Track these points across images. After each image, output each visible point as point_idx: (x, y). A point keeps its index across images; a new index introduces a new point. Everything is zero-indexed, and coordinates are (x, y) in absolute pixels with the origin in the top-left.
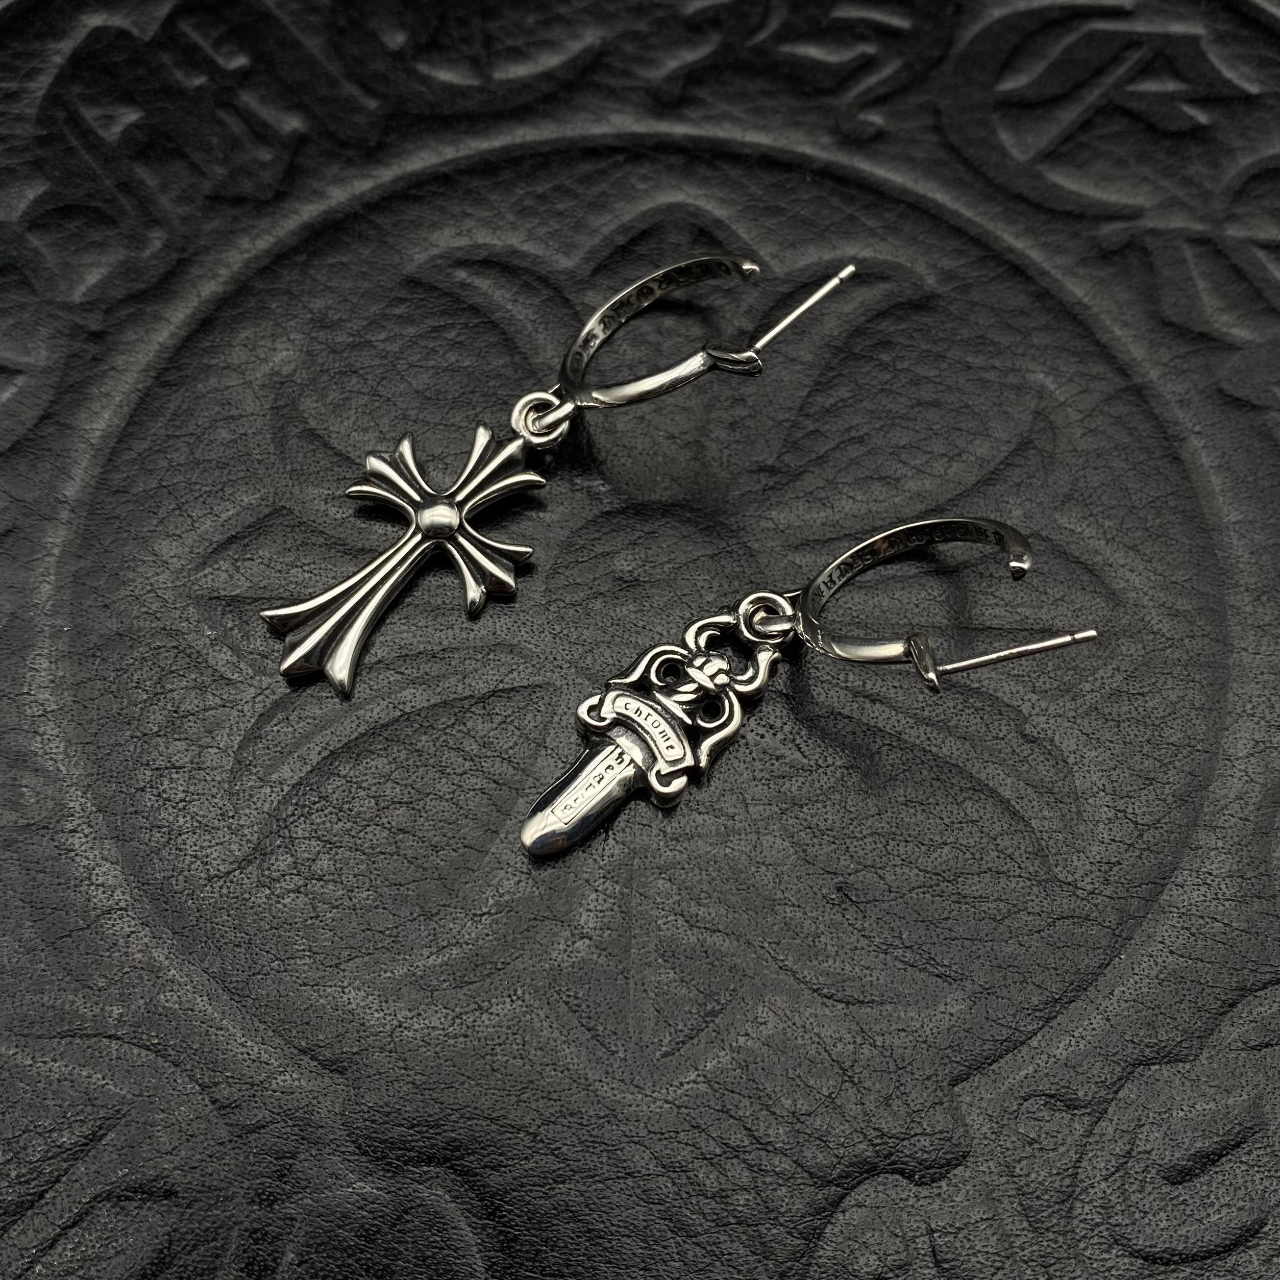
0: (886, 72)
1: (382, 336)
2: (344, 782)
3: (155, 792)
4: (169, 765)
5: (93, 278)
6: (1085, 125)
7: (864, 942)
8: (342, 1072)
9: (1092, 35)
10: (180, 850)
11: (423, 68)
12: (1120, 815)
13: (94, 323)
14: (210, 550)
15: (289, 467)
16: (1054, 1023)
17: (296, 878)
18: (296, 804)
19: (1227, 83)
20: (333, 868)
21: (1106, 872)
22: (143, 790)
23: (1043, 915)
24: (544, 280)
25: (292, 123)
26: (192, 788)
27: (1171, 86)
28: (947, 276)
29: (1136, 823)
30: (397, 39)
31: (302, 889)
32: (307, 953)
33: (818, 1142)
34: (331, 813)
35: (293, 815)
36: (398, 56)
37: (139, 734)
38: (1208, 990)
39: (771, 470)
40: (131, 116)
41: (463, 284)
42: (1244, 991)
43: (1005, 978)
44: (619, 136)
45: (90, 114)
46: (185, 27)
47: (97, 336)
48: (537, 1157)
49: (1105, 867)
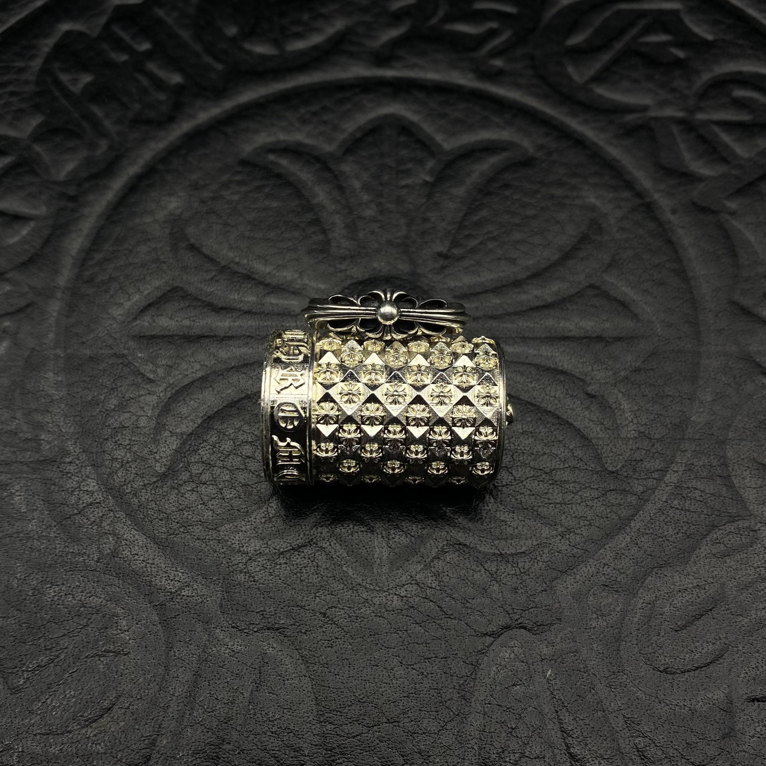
0: (504, 37)
1: (229, 193)
2: (216, 432)
3: (114, 440)
4: (121, 426)
5: (70, 166)
6: (615, 61)
9: (619, 12)
10: (128, 471)
11: (247, 46)
12: (641, 435)
13: (72, 191)
14: (139, 311)
15: (180, 265)
16: (606, 547)
17: (191, 483)
18: (191, 445)
19: (696, 35)
20: (211, 479)
21: (634, 465)
22: (107, 439)
23: (600, 489)
24: (317, 159)
25: (176, 79)
26: (133, 438)
27: (663, 38)
28: (541, 147)
29: (650, 438)
30: (232, 31)
31: (195, 489)
32: (200, 523)
33: (478, 613)
34: (209, 449)
35: (189, 450)
36: (233, 40)
37: (104, 410)
38: (693, 527)
39: (446, 257)
40: (87, 78)
41: (273, 163)
42: (713, 527)
43: (579, 524)
44: (356, 79)
45: (64, 78)
46: (116, 29)
47: (73, 199)
48: (326, 626)
49: (634, 463)
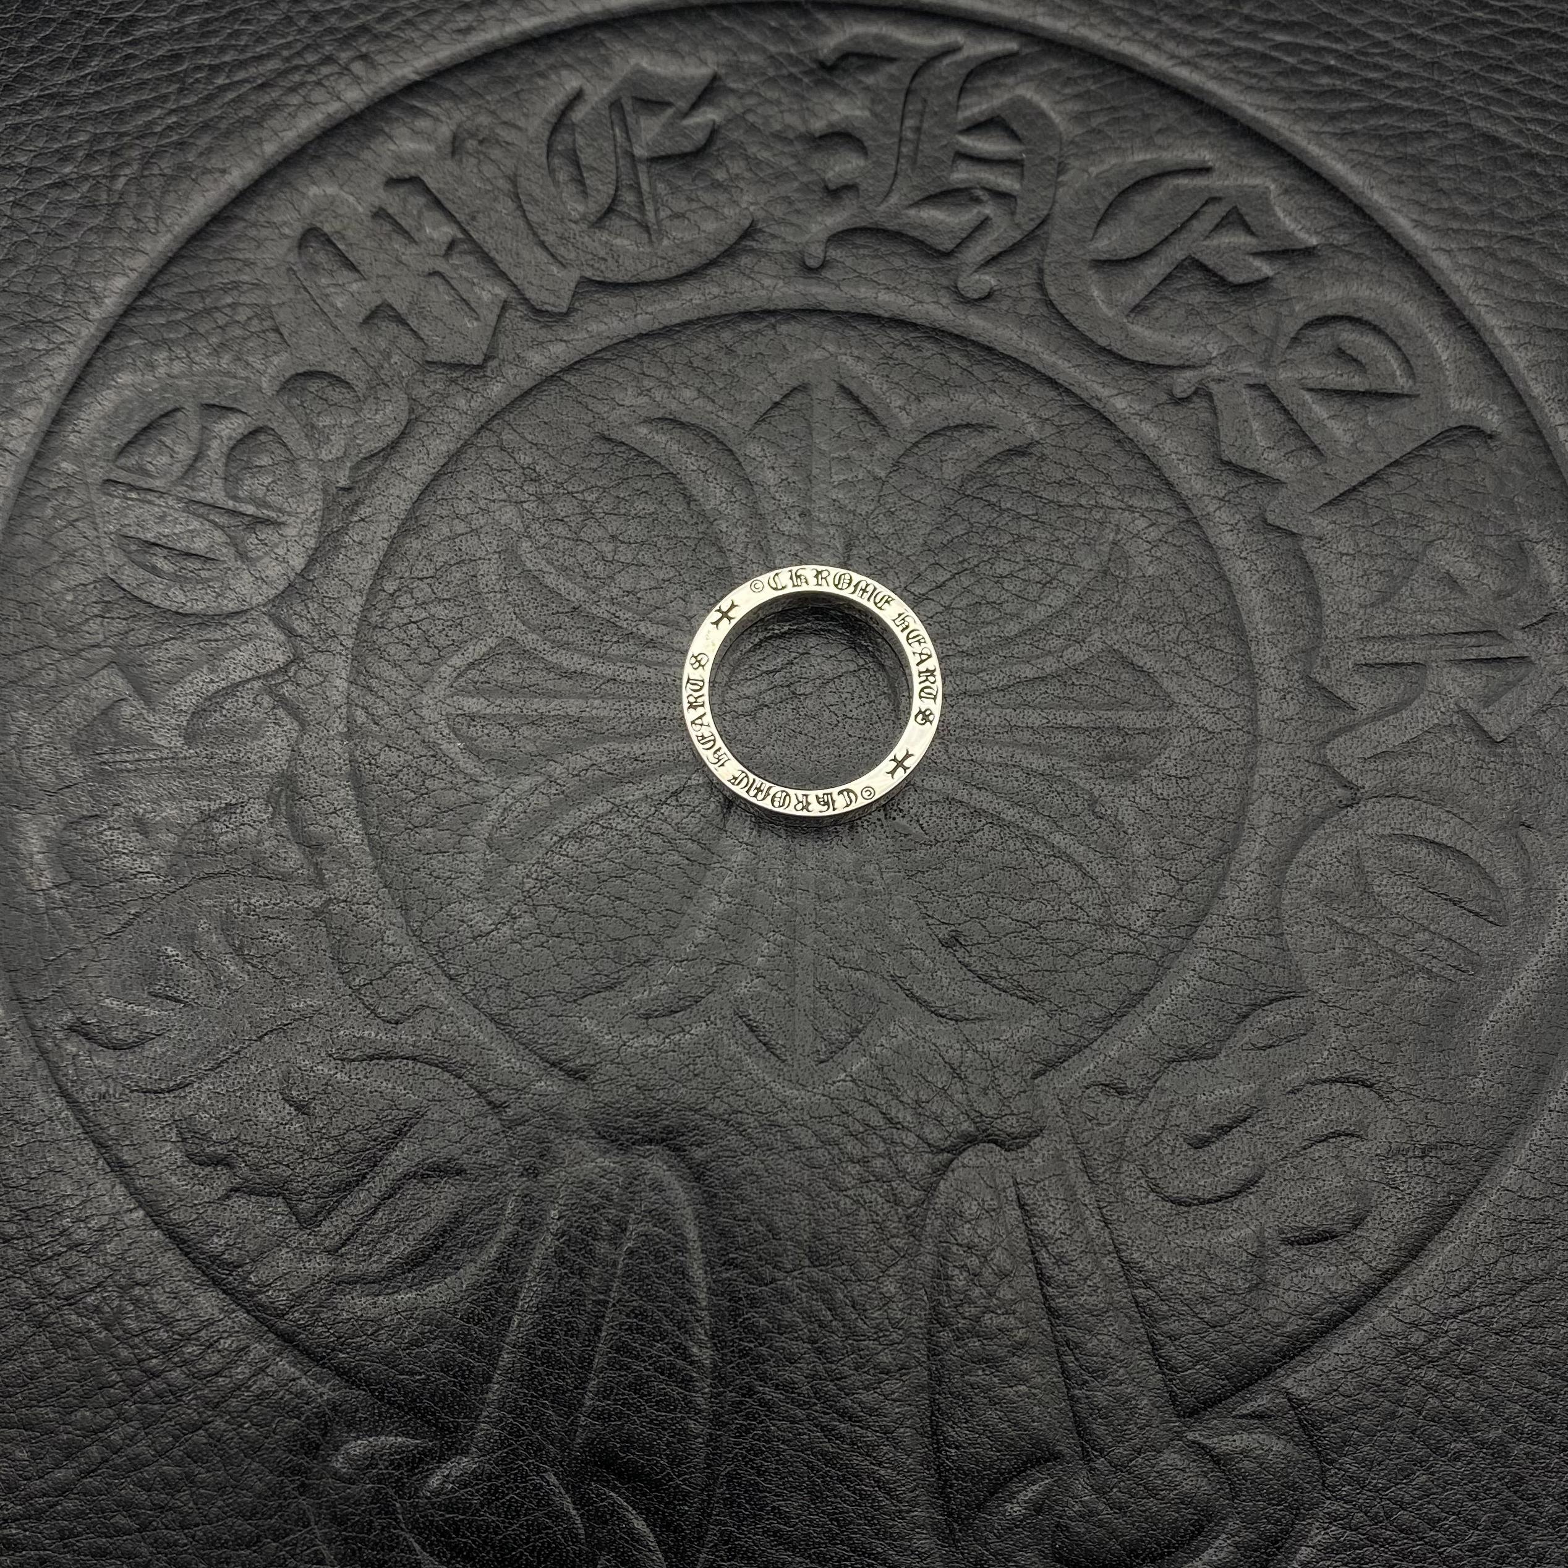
6: (1167, 279)
7: (970, 975)
8: (584, 1078)
12: (1165, 873)
16: (1110, 1032)
17: (540, 936)
19: (1290, 236)
20: (567, 928)
21: (1153, 918)
23: (1104, 951)
24: (712, 435)
27: (1241, 240)
29: (1177, 880)
33: (934, 1121)
38: (1227, 1006)
41: (645, 440)
42: (1255, 1006)
43: (1074, 1000)
48: (729, 1137)
49: (1152, 914)
